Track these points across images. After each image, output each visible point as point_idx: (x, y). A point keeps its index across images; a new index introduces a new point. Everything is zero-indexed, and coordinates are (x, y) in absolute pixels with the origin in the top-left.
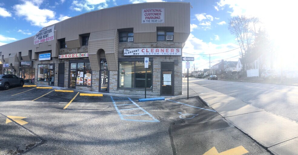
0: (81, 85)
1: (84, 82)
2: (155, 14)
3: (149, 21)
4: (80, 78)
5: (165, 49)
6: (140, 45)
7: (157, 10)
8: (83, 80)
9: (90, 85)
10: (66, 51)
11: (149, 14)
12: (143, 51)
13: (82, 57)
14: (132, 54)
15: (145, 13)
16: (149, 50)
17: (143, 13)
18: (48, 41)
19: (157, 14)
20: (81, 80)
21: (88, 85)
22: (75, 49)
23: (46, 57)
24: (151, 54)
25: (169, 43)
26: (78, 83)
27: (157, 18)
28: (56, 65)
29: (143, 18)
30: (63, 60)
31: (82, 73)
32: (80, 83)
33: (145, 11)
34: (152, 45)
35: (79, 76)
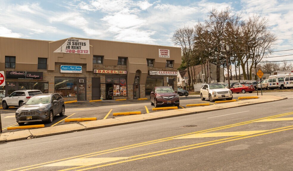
0: (118, 96)
1: (120, 93)
2: (165, 53)
3: (163, 56)
4: (116, 90)
5: (170, 72)
6: (157, 69)
7: (166, 51)
8: (120, 91)
9: (126, 95)
10: (101, 67)
11: (163, 52)
12: (160, 72)
13: (120, 73)
14: (154, 74)
15: (160, 51)
16: (163, 72)
17: (160, 52)
18: (80, 53)
19: (166, 53)
20: (118, 92)
21: (124, 95)
22: (111, 66)
23: (74, 70)
24: (164, 75)
25: (171, 69)
26: (114, 95)
27: (166, 55)
28: (87, 79)
29: (160, 54)
30: (98, 75)
31: (118, 86)
32: (117, 94)
33: (160, 50)
34: (163, 69)
35: (115, 89)
